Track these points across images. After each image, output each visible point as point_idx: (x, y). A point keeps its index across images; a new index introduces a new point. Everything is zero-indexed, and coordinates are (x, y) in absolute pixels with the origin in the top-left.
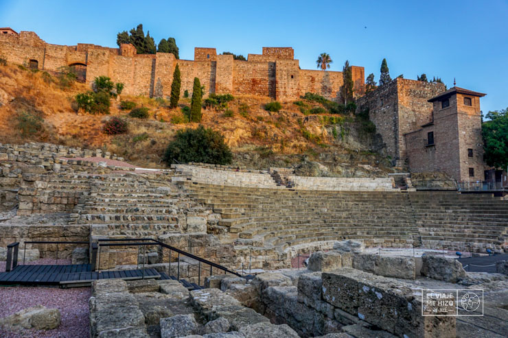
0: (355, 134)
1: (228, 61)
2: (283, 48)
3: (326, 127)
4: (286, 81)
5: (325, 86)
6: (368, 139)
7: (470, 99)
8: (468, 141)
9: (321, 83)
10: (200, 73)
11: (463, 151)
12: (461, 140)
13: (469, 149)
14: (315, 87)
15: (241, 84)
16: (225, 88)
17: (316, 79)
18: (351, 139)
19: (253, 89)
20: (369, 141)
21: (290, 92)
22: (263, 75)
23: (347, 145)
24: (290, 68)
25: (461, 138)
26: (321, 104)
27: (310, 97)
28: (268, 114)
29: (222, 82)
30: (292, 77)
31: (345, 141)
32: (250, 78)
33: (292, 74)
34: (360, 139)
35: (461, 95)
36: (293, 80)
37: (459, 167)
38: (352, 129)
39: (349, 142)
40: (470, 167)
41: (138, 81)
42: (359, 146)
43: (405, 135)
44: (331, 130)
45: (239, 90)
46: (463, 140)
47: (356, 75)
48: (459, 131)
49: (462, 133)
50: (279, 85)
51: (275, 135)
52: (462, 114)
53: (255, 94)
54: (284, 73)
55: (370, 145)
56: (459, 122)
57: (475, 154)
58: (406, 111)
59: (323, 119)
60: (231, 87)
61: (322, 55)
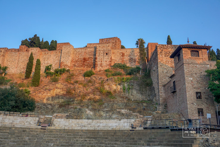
0: (137, 88)
1: (69, 49)
2: (111, 38)
3: (119, 84)
4: (102, 57)
5: (132, 58)
6: (148, 91)
7: (198, 52)
8: (195, 86)
9: (129, 56)
10: (54, 58)
11: (190, 94)
12: (188, 85)
13: (197, 93)
14: (124, 60)
15: (77, 61)
16: (66, 65)
17: (126, 54)
18: (135, 92)
19: (83, 64)
20: (148, 92)
21: (104, 64)
22: (90, 55)
23: (132, 96)
24: (105, 49)
25: (189, 83)
26: (122, 70)
27: (117, 66)
28: (83, 79)
29: (65, 61)
30: (107, 54)
31: (130, 94)
32: (82, 57)
33: (107, 52)
34: (141, 91)
35: (187, 49)
36: (107, 56)
37: (187, 108)
38: (135, 85)
39: (133, 94)
40: (199, 107)
41: (20, 65)
42: (141, 96)
43: (164, 86)
44: (122, 87)
45: (75, 66)
46: (190, 85)
47: (152, 49)
48: (186, 78)
49: (189, 79)
50: (97, 60)
51: (80, 92)
52: (189, 64)
53: (84, 67)
54: (101, 52)
55: (149, 95)
56: (185, 70)
57: (203, 96)
58: (165, 67)
59: (117, 79)
60: (69, 64)
61: (139, 40)
